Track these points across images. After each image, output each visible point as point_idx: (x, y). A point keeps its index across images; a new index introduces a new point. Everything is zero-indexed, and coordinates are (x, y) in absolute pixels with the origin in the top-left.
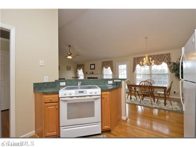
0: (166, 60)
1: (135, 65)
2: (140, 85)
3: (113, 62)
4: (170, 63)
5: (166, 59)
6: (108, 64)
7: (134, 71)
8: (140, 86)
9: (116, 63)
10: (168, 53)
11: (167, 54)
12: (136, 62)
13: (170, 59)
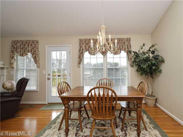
0: (126, 48)
1: (83, 53)
2: (90, 94)
3: (39, 44)
4: (130, 52)
5: (126, 46)
6: (26, 46)
7: (80, 63)
8: (89, 98)
9: (46, 47)
10: (128, 37)
11: (127, 39)
12: (84, 47)
13: (130, 47)
